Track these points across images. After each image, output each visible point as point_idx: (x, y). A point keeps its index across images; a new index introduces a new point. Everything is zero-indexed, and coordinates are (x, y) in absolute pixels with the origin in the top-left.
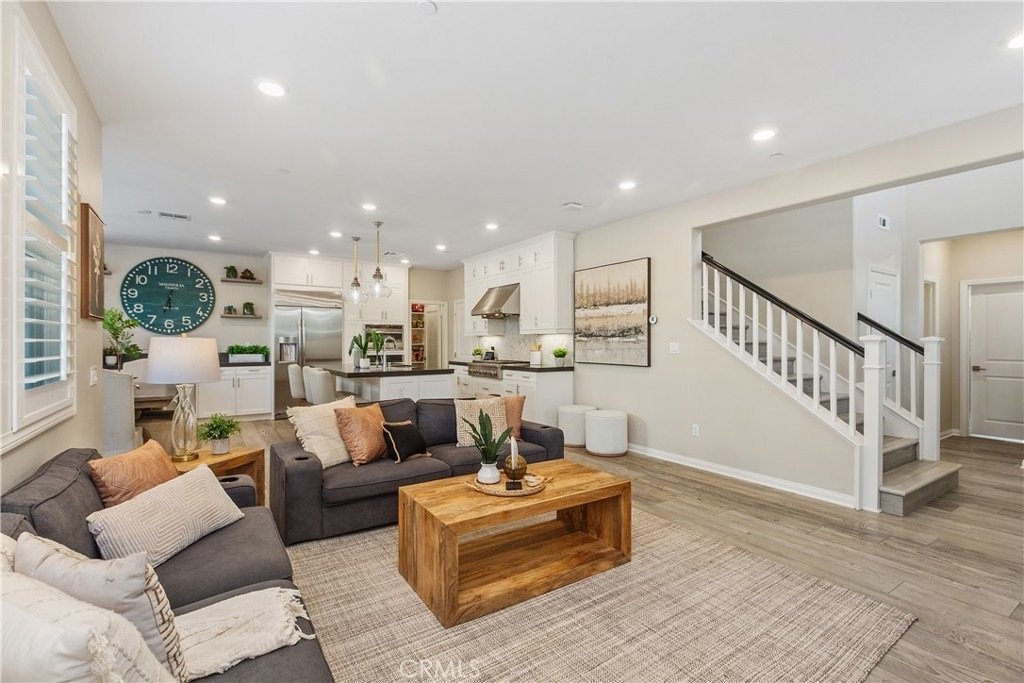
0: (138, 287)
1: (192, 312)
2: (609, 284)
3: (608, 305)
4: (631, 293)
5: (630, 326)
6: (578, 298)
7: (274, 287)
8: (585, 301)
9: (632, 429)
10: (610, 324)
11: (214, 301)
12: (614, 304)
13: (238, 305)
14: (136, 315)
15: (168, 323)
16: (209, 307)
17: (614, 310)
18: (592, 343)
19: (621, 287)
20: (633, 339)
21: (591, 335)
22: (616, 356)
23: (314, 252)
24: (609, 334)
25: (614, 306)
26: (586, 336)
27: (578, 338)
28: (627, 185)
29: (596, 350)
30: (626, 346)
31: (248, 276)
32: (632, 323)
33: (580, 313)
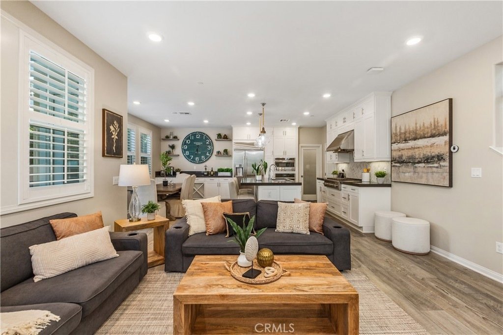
0: (187, 144)
1: (205, 154)
2: (416, 124)
3: (415, 139)
4: (434, 129)
5: (433, 154)
6: (393, 136)
7: (234, 141)
8: (399, 138)
9: (433, 235)
10: (417, 154)
11: (213, 149)
12: (421, 138)
13: (222, 151)
14: (187, 156)
15: (197, 159)
16: (211, 152)
17: (420, 143)
18: (403, 168)
19: (426, 125)
20: (436, 165)
21: (403, 162)
22: (421, 178)
23: (249, 124)
24: (416, 161)
25: (420, 140)
26: (399, 162)
27: (394, 164)
28: (414, 41)
29: (407, 173)
30: (430, 170)
31: (226, 138)
32: (435, 152)
33: (395, 146)
